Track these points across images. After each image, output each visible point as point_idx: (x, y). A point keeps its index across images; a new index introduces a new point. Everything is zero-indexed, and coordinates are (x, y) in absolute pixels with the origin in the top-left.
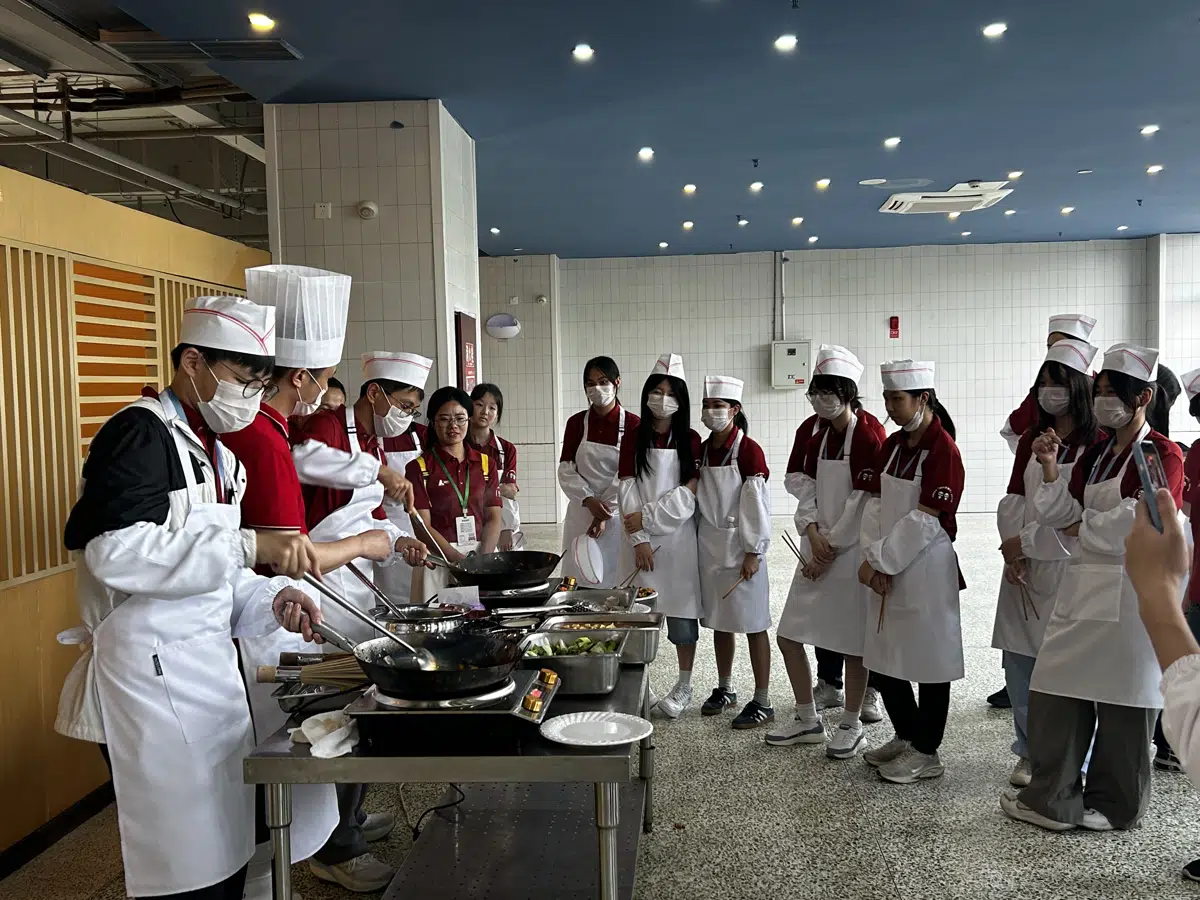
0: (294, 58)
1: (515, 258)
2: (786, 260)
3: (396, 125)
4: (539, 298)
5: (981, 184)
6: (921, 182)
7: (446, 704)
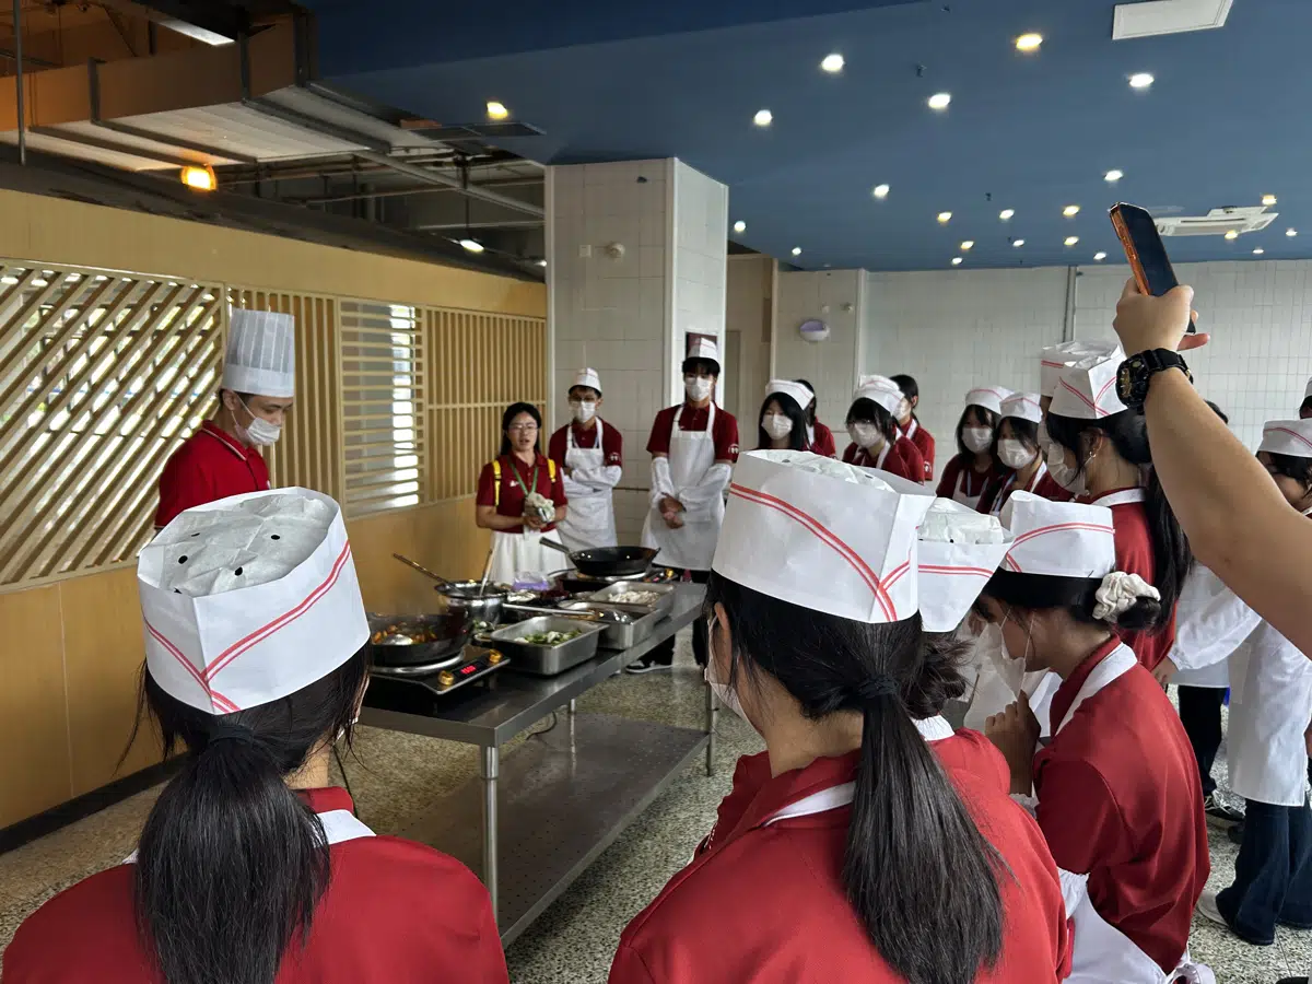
0: (537, 133)
1: (828, 272)
2: (1080, 274)
3: (642, 180)
4: (846, 306)
5: (1235, 210)
6: (1170, 209)
7: (399, 670)
